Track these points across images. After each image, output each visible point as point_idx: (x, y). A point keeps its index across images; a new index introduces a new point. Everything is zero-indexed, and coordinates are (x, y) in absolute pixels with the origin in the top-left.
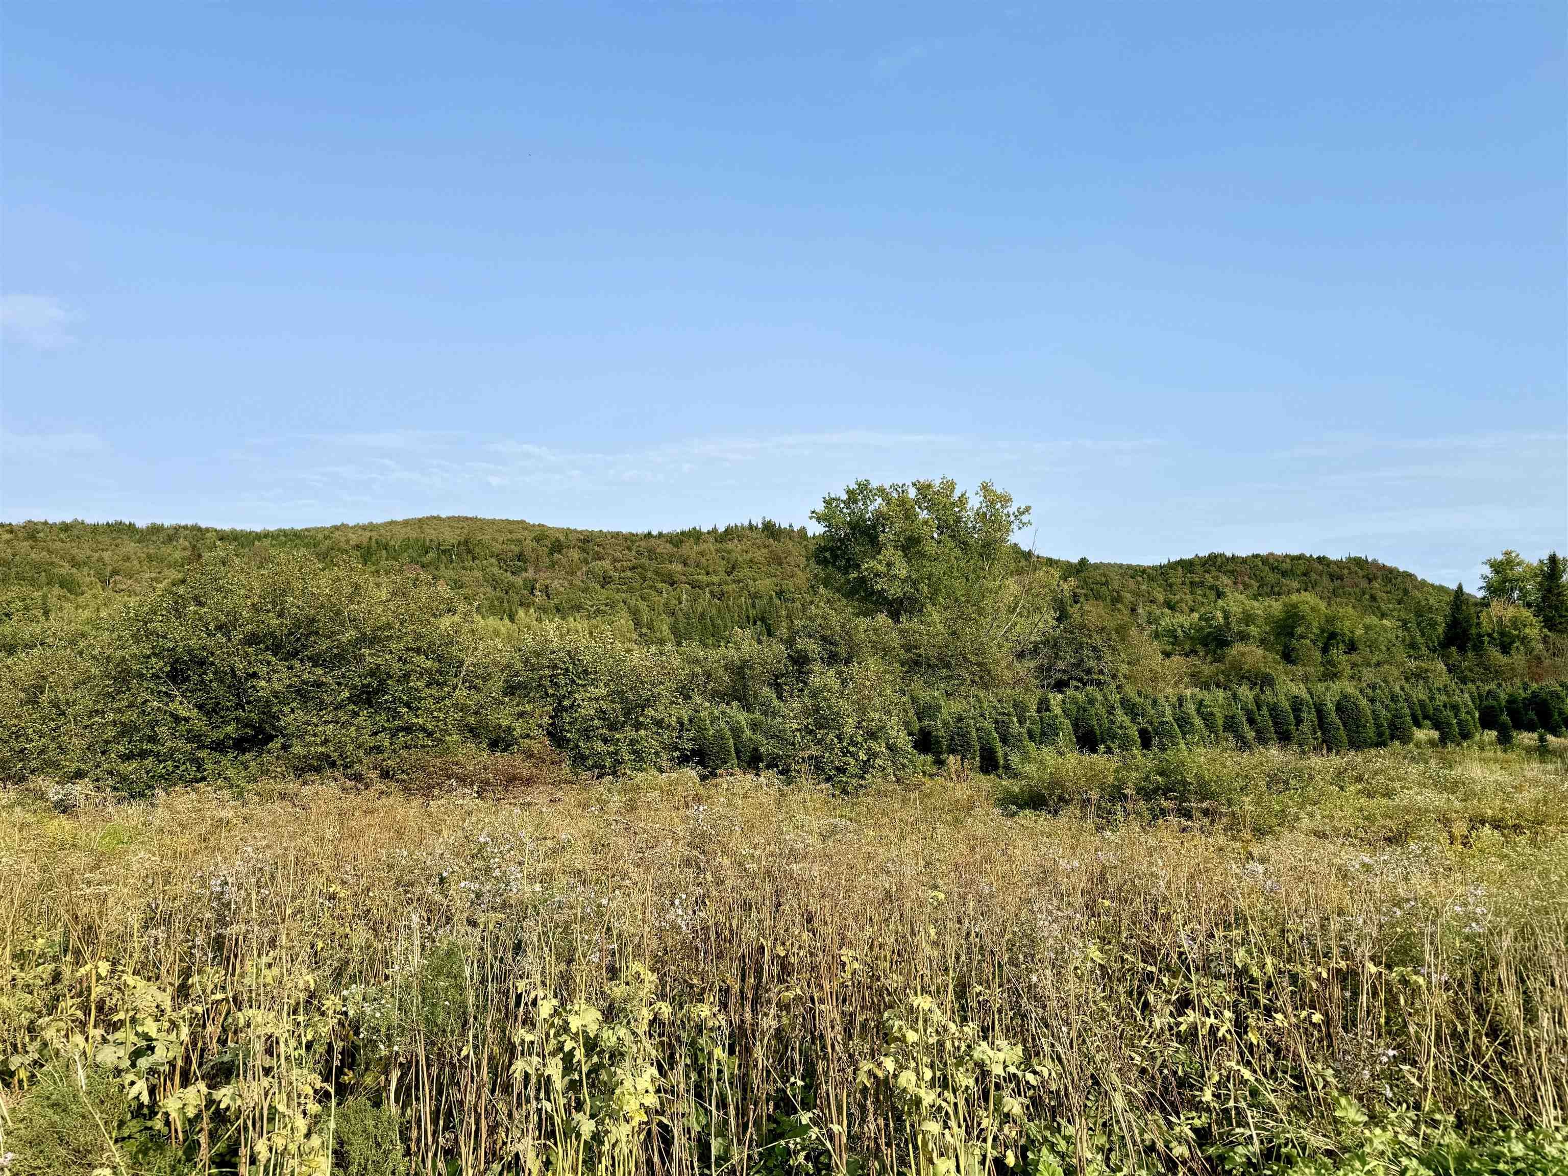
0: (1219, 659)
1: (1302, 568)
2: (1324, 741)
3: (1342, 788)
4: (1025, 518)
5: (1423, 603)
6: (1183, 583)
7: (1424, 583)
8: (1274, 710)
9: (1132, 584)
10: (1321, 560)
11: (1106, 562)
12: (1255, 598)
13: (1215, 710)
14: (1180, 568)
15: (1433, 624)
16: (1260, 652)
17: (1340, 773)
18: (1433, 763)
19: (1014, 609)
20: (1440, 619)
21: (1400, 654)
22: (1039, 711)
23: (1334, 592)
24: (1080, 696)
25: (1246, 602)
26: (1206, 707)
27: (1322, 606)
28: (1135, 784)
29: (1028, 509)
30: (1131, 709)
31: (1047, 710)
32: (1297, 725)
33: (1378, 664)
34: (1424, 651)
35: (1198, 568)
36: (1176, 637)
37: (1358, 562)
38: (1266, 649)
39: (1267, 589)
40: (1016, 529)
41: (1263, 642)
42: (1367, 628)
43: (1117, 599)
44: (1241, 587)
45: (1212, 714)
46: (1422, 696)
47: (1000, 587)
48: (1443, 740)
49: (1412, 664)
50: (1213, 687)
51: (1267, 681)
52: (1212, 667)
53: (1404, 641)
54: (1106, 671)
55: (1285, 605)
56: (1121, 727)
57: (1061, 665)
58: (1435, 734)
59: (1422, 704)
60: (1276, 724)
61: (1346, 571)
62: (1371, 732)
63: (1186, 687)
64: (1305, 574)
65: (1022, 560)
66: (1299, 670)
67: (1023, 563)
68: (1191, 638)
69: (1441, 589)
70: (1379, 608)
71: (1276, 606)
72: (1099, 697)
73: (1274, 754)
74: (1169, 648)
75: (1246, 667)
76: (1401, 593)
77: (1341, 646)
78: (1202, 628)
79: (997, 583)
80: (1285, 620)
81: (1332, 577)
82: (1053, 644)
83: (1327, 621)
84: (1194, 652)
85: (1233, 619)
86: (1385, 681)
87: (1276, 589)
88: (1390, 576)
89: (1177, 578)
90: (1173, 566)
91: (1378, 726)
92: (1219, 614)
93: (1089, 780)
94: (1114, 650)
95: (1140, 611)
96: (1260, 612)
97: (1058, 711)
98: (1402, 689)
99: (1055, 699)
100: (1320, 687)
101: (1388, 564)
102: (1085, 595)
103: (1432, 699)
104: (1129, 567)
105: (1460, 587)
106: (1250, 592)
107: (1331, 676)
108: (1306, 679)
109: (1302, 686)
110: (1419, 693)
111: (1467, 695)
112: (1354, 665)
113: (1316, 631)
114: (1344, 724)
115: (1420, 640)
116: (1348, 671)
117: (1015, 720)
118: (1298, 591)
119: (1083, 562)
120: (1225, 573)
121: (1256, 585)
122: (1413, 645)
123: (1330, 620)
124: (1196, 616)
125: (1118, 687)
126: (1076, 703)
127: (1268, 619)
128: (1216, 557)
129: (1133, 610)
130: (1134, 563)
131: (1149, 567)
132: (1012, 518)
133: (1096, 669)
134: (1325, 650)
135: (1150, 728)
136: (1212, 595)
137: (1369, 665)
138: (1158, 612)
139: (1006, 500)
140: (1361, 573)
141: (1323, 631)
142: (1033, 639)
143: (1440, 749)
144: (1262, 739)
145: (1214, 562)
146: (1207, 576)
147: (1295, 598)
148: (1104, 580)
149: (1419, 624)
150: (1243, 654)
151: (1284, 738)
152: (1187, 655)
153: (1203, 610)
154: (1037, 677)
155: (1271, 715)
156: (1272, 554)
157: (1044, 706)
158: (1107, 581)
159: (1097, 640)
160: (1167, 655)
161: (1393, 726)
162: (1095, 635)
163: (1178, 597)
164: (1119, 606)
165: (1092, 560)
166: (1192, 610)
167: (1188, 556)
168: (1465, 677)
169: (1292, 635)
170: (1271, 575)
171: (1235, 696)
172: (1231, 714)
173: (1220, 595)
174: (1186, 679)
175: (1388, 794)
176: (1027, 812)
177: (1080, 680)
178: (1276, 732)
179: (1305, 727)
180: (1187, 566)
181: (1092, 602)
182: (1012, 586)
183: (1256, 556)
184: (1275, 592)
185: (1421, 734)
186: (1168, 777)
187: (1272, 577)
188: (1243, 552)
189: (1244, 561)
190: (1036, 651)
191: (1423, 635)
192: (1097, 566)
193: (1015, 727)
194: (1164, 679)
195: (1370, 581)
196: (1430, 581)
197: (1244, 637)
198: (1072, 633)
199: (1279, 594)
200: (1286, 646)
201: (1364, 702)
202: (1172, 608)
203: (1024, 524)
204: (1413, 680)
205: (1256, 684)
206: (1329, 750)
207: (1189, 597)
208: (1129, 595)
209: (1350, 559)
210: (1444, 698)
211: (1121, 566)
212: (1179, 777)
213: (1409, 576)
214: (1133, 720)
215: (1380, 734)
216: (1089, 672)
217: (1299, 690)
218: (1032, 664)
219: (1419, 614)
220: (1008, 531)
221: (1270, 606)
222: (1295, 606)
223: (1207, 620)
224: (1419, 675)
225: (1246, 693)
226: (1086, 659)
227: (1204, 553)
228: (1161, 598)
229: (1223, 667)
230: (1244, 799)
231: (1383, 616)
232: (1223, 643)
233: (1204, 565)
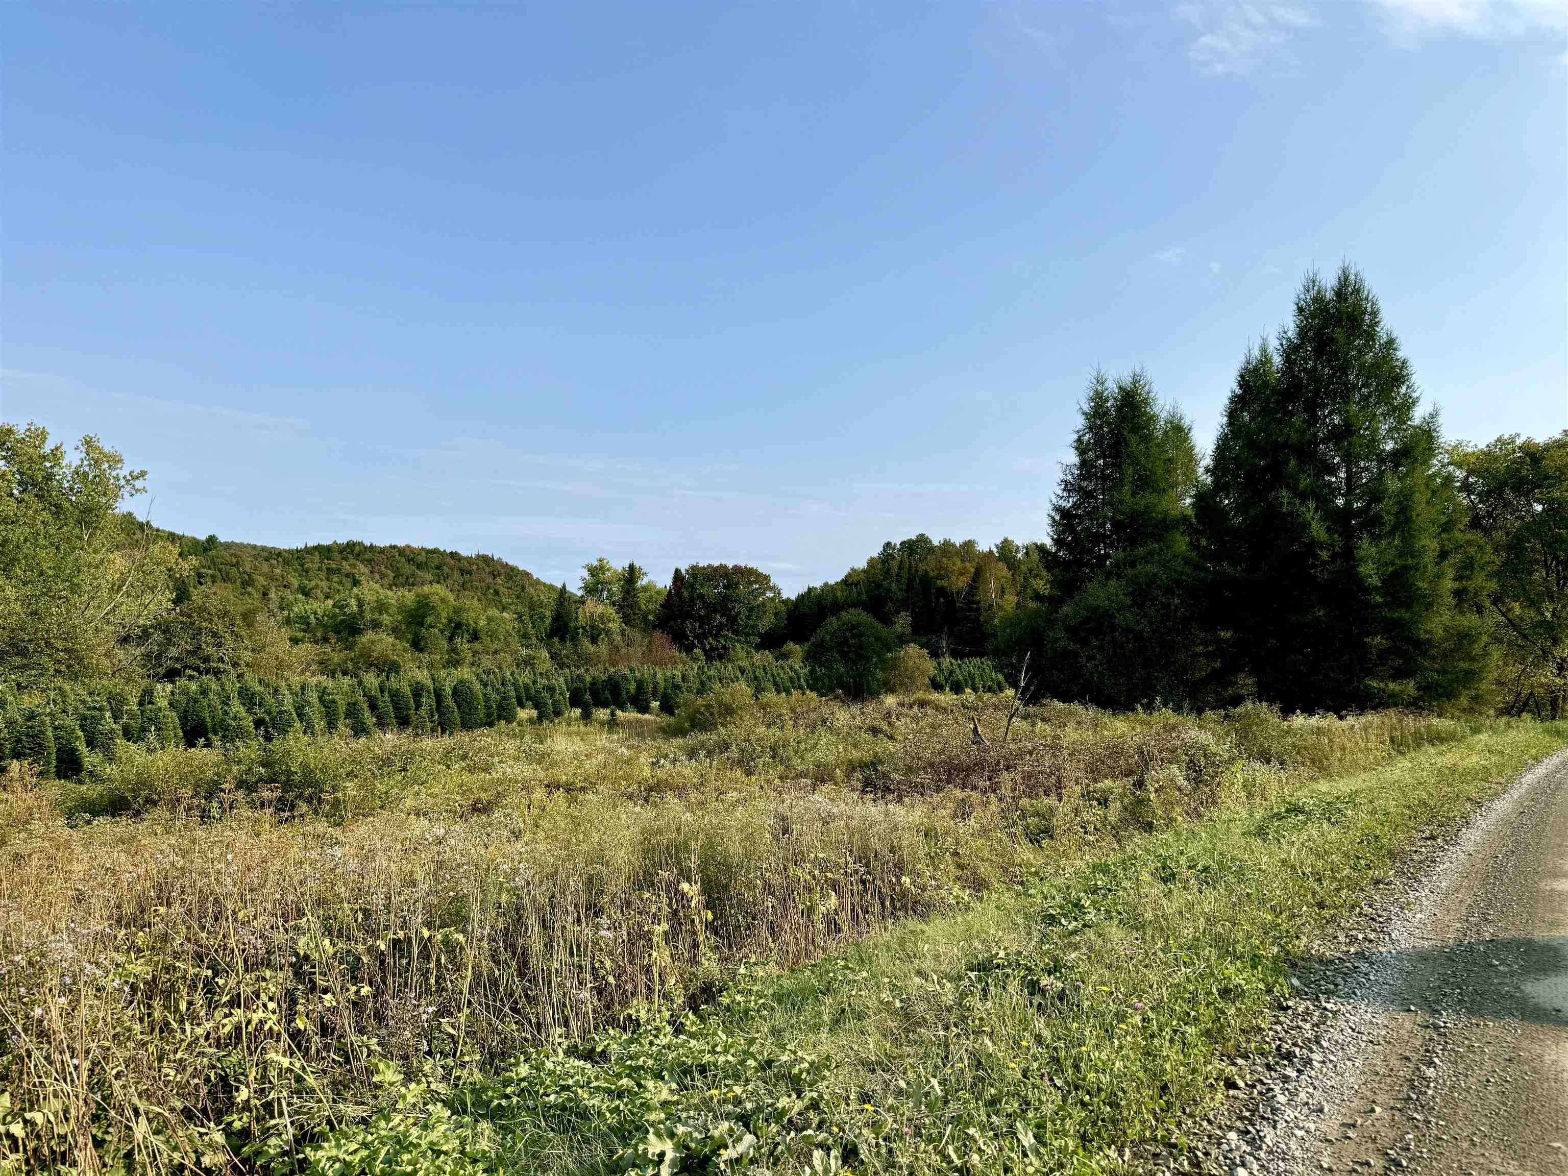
0: (350, 648)
1: (436, 562)
2: (439, 724)
3: (448, 767)
4: (139, 484)
5: (536, 599)
6: (320, 569)
7: (538, 582)
8: (395, 695)
9: (265, 568)
10: (453, 555)
11: (238, 541)
12: (390, 588)
13: (337, 697)
14: (317, 554)
15: (542, 618)
16: (391, 640)
17: (447, 753)
18: (527, 738)
19: (120, 587)
20: (548, 613)
21: (516, 645)
22: (141, 704)
23: (463, 586)
24: (194, 687)
25: (381, 591)
26: (329, 694)
27: (451, 597)
28: (235, 778)
29: (143, 474)
30: (248, 699)
31: (151, 702)
32: (416, 709)
33: (496, 652)
34: (534, 640)
35: (336, 555)
36: (308, 624)
37: (486, 560)
38: (396, 638)
39: (401, 580)
40: (126, 496)
41: (395, 630)
42: (490, 619)
43: (248, 582)
44: (377, 576)
45: (334, 701)
46: (527, 680)
47: (102, 561)
48: (540, 718)
49: (524, 652)
50: (339, 675)
51: (394, 668)
52: (342, 655)
53: (519, 631)
54: (226, 658)
55: (418, 596)
56: (234, 719)
57: (173, 652)
58: (534, 713)
59: (526, 687)
60: (396, 709)
61: (475, 567)
62: (481, 713)
63: (313, 674)
64: (438, 568)
65: (138, 532)
66: (425, 657)
67: (138, 535)
68: (324, 626)
69: (551, 587)
70: (500, 601)
71: (409, 596)
72: (214, 686)
73: (390, 739)
74: (300, 635)
75: (375, 654)
76: (519, 588)
77: (466, 636)
78: (335, 616)
79: (99, 557)
80: (416, 610)
81: (462, 572)
82: (165, 628)
83: (455, 612)
84: (325, 640)
85: (367, 608)
86: (500, 668)
87: (411, 580)
88: (511, 573)
89: (313, 563)
90: (310, 551)
91: (488, 707)
92: (353, 602)
93: (183, 777)
94: (237, 637)
95: (272, 595)
96: (393, 601)
97: (163, 703)
98: (512, 674)
99: (163, 691)
100: (443, 673)
101: (510, 563)
102: (212, 576)
103: (535, 682)
104: (263, 549)
105: (564, 586)
106: (386, 581)
107: (454, 662)
108: (431, 666)
109: (425, 672)
110: (525, 678)
111: (562, 679)
112: (475, 653)
113: (444, 621)
114: (459, 708)
115: (531, 631)
116: (469, 658)
117: (108, 714)
118: (431, 583)
119: (212, 540)
120: (362, 562)
121: (391, 575)
122: (525, 636)
123: (457, 611)
124: (330, 602)
125: (239, 676)
126: (187, 694)
127: (401, 608)
128: (354, 545)
129: (265, 594)
130: (270, 545)
131: (285, 551)
132: (122, 482)
133: (216, 657)
134: (451, 639)
135: (267, 719)
136: (348, 583)
137: (488, 653)
138: (291, 598)
139: (115, 461)
140: (487, 570)
141: (450, 621)
142: (141, 622)
143: (537, 726)
144: (382, 724)
145: (352, 550)
146: (344, 563)
147: (426, 589)
148: (234, 560)
149: (531, 617)
150: (373, 642)
151: (404, 722)
152: (316, 642)
153: (337, 597)
154: (144, 666)
155: (392, 701)
156: (409, 546)
157: (146, 698)
158: (238, 563)
159: (219, 626)
160: (295, 641)
161: (501, 708)
162: (216, 619)
163: (313, 583)
164: (249, 589)
165: (222, 538)
166: (327, 597)
167: (327, 542)
168: (563, 664)
169: (422, 624)
170: (406, 566)
171: (360, 683)
172: (353, 700)
173: (356, 583)
174: (314, 667)
175: (486, 770)
176: (101, 819)
177: (197, 669)
178: (396, 717)
179: (423, 712)
180: (324, 551)
181: (219, 583)
182: (119, 562)
183: (394, 547)
184: (409, 582)
185: (523, 714)
186: (272, 768)
187: (407, 569)
188: (382, 542)
189: (382, 551)
190: (145, 634)
191: (534, 627)
192: (228, 546)
193: (108, 722)
194: (289, 667)
195: (495, 577)
196: (543, 580)
197: (376, 625)
198: (189, 616)
199: (413, 585)
200: (416, 635)
201: (477, 686)
202: (306, 594)
203: (137, 491)
204: (522, 666)
205: (383, 671)
206: (443, 731)
207: (324, 584)
208: (261, 579)
209: (478, 556)
210: (545, 681)
211: (254, 547)
212: (283, 767)
213: (526, 574)
214: (249, 711)
215: (489, 715)
216: (206, 659)
217: (423, 676)
218: (137, 652)
219: (531, 608)
220: (116, 496)
221: (403, 596)
222: (426, 597)
223: (341, 608)
224: (528, 662)
225: (371, 680)
226: (204, 646)
227: (342, 540)
228: (295, 583)
229: (352, 654)
230: (348, 784)
231: (504, 609)
232: (355, 631)
233: (341, 552)
